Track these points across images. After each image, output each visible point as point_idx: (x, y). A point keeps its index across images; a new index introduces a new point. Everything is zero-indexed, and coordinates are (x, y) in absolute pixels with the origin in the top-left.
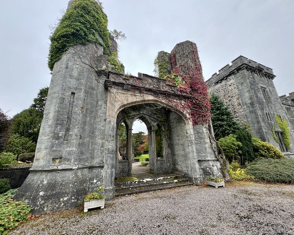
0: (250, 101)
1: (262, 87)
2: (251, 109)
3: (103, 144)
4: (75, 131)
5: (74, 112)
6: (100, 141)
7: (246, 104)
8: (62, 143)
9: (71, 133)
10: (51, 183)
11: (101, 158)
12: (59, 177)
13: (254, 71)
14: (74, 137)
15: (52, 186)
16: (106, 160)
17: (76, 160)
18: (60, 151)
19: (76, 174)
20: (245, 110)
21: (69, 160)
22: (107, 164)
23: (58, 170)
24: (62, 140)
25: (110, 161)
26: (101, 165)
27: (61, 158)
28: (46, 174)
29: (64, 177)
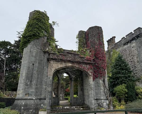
3: (46, 88)
4: (34, 82)
5: (34, 73)
6: (44, 87)
8: (29, 87)
9: (32, 83)
10: (25, 104)
11: (45, 95)
12: (28, 102)
14: (34, 85)
15: (26, 105)
16: (47, 96)
17: (34, 95)
18: (28, 91)
19: (34, 101)
20: (141, 66)
21: (32, 95)
22: (48, 98)
23: (28, 99)
24: (29, 86)
25: (49, 97)
26: (45, 98)
27: (29, 94)
28: (23, 100)
29: (30, 102)
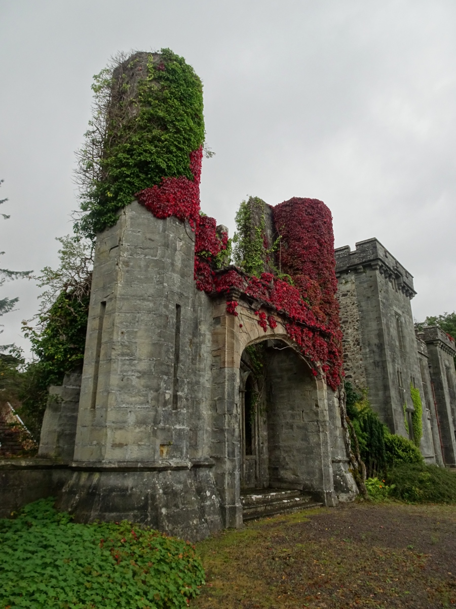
0: (376, 341)
1: (396, 313)
2: (377, 358)
4: (185, 390)
5: (182, 350)
7: (369, 345)
8: (170, 413)
9: (180, 394)
11: (207, 448)
13: (390, 276)
14: (184, 402)
16: (230, 453)
17: (187, 450)
18: (169, 430)
20: (366, 358)
22: (232, 460)
23: (171, 468)
24: (170, 407)
27: (169, 445)
29: (180, 482)
